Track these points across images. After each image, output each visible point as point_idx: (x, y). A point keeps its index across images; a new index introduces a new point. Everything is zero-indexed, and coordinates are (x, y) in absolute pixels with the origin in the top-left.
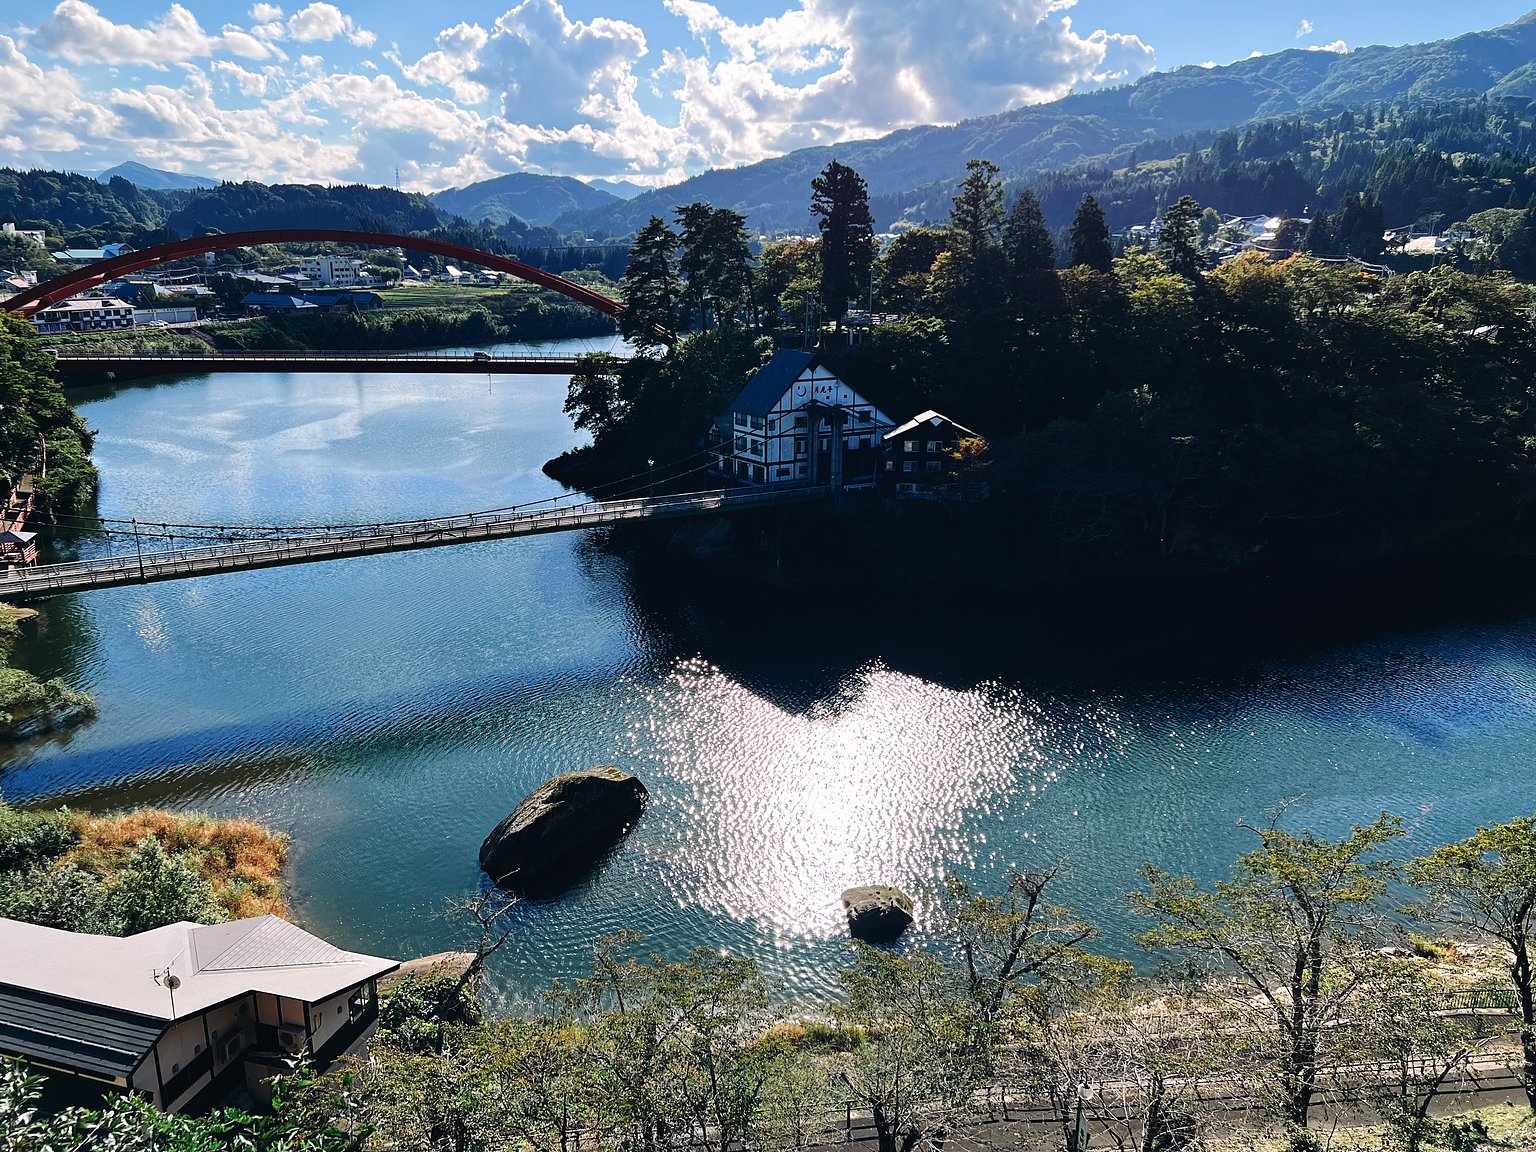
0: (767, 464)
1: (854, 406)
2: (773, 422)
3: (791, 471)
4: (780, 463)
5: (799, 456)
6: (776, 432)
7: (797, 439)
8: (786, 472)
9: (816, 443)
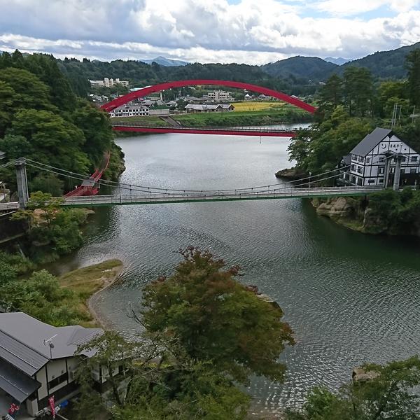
0: (364, 177)
1: (409, 154)
2: (369, 159)
3: (375, 181)
4: (370, 177)
5: (380, 175)
6: (370, 163)
7: (380, 167)
8: (373, 181)
9: (388, 169)
